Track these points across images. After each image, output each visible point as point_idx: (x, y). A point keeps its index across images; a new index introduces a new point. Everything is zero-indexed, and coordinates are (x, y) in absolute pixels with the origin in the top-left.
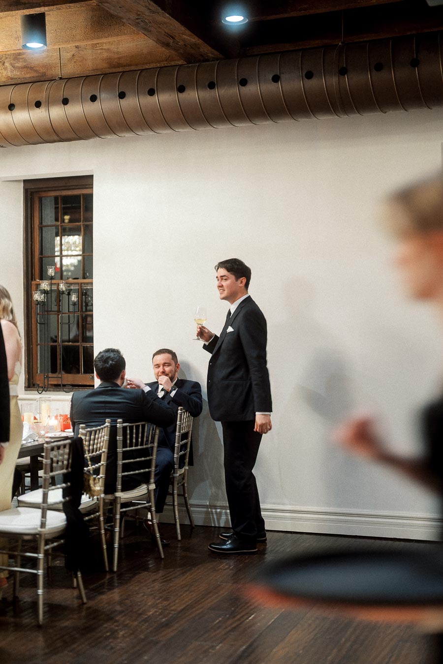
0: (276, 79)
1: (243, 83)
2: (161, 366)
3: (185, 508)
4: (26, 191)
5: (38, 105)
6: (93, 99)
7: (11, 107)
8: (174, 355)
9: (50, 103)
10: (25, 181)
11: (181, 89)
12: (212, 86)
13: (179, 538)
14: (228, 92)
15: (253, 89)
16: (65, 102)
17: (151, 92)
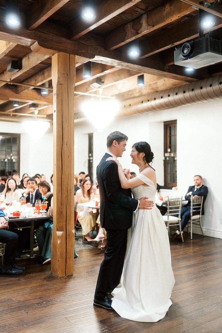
0: (211, 86)
1: (201, 88)
2: (196, 181)
3: (201, 229)
4: (164, 125)
5: (148, 101)
6: (162, 97)
7: (142, 102)
8: (200, 177)
9: (151, 100)
10: (164, 122)
11: (184, 92)
12: (193, 90)
13: (192, 238)
14: (198, 92)
15: (204, 90)
16: (155, 99)
17: (177, 94)
